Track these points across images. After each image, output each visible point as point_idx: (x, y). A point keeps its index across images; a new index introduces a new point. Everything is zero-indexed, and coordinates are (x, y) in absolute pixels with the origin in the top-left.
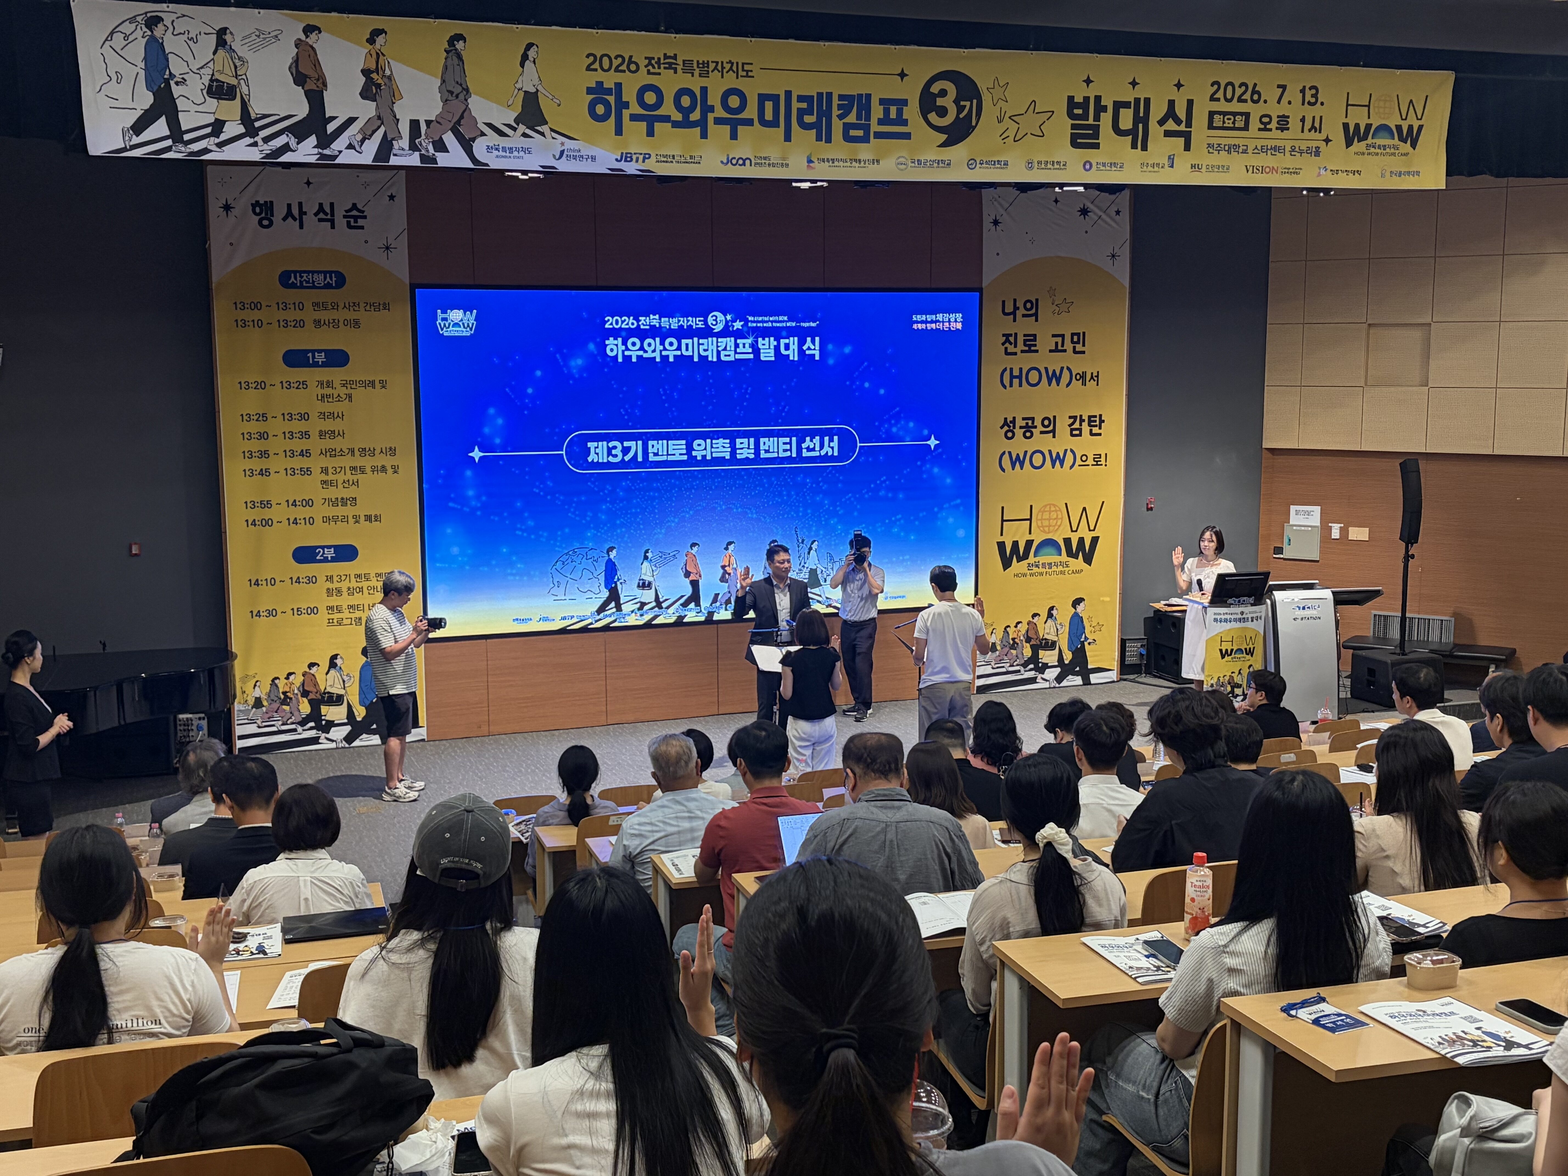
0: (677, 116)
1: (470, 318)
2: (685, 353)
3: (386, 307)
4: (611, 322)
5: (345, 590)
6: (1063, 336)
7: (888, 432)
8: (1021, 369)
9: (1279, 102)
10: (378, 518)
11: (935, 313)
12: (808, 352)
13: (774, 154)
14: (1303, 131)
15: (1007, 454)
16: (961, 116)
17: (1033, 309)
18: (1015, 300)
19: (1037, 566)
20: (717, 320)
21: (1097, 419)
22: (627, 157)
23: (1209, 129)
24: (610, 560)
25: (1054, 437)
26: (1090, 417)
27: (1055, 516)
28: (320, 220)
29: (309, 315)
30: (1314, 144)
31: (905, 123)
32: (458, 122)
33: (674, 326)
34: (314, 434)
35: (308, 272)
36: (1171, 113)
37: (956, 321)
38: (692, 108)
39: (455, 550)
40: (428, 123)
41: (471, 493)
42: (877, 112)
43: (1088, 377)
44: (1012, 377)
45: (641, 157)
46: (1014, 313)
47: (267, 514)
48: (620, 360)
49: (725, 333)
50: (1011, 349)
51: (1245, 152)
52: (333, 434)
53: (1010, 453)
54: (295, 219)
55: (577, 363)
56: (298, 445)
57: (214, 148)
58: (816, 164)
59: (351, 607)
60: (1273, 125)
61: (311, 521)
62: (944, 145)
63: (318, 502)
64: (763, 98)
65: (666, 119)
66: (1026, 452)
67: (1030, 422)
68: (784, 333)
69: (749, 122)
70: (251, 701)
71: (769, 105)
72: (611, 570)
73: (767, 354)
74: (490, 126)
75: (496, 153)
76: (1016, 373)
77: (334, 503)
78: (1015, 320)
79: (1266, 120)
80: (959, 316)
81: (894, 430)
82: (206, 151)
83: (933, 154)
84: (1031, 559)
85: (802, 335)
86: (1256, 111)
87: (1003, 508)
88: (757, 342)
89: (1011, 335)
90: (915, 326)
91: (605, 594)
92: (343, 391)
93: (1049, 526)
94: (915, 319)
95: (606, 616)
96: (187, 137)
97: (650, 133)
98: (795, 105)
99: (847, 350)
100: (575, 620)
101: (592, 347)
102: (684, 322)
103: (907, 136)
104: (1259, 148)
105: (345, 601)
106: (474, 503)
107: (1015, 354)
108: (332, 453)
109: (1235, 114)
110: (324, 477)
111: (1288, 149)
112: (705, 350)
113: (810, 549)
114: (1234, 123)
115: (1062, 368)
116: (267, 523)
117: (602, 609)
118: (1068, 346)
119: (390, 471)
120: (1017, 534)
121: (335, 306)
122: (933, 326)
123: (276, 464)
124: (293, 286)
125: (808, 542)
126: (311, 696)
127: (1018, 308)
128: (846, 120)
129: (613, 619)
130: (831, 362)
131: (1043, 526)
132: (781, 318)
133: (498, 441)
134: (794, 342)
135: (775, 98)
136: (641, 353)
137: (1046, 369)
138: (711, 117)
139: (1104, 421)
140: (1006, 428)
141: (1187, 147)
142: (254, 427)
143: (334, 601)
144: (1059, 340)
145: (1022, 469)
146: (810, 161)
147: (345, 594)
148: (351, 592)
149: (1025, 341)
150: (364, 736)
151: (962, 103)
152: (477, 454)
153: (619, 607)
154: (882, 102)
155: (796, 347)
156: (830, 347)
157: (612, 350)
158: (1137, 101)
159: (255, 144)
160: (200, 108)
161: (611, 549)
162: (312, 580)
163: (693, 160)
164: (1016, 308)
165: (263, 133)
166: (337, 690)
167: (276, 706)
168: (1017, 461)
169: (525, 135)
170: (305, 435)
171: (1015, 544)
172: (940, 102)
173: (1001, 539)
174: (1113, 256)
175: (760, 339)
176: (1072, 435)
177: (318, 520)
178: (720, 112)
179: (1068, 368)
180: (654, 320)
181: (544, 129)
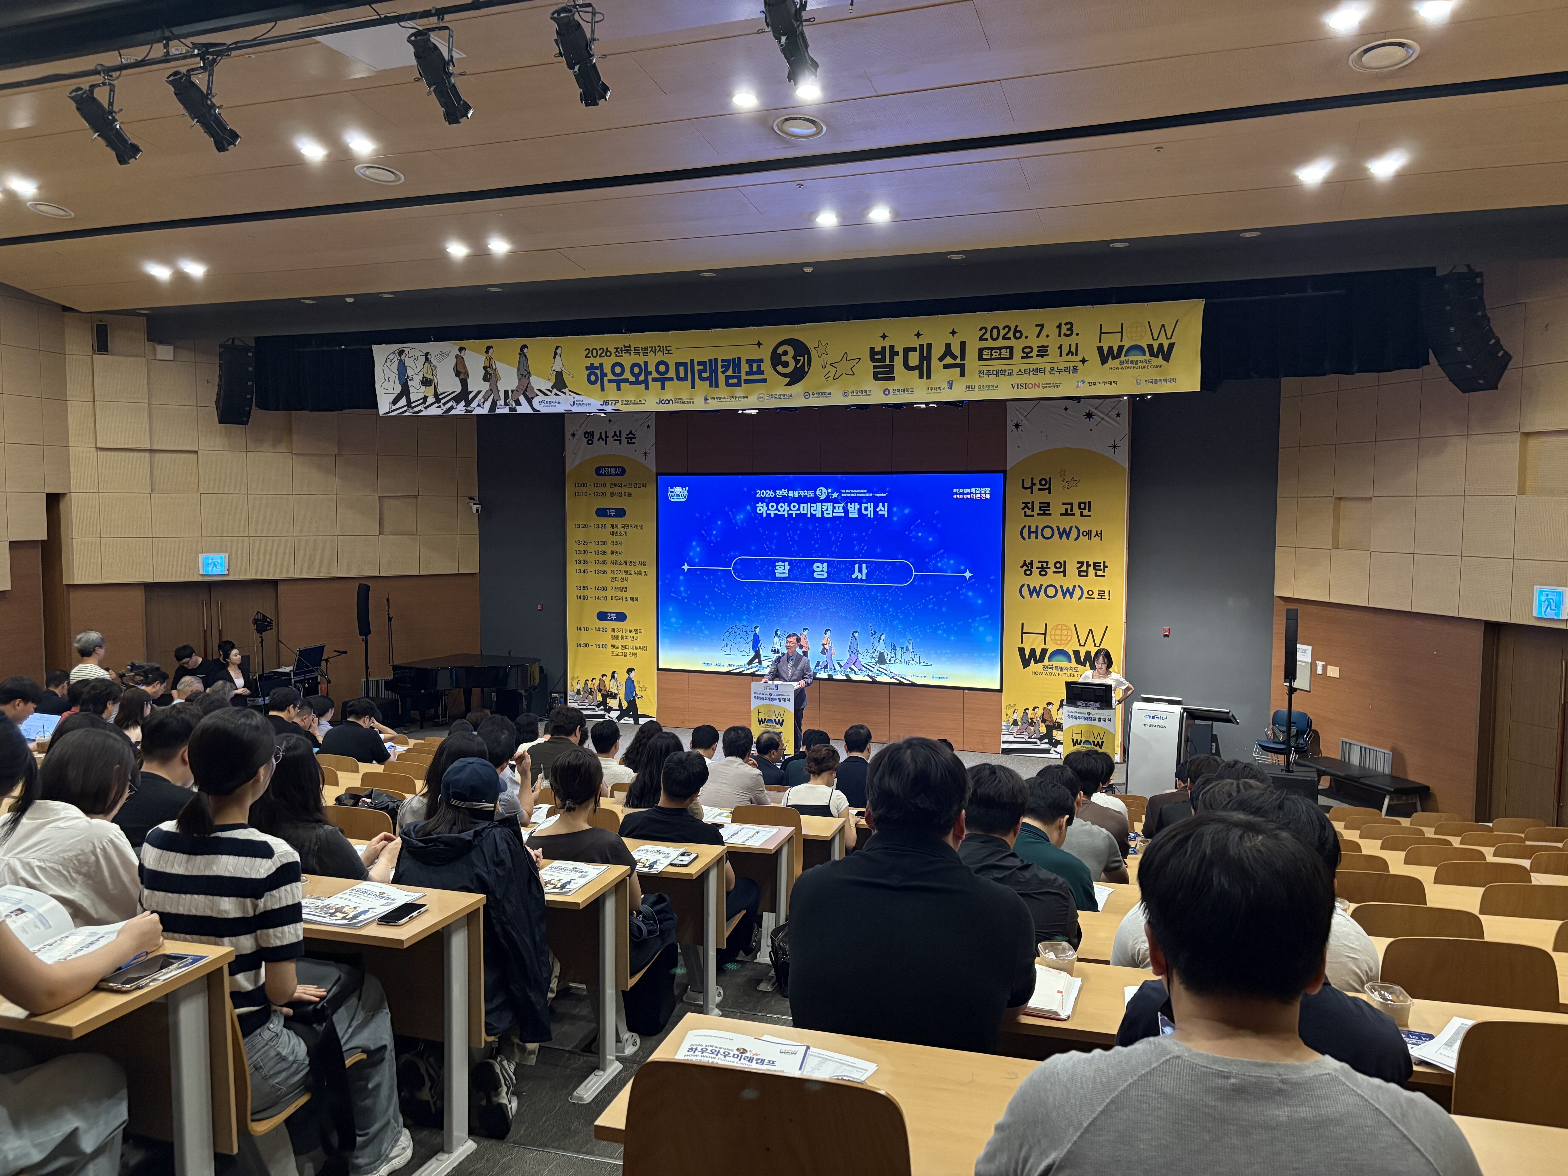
0: (632, 379)
1: (685, 491)
2: (802, 512)
3: (644, 485)
4: (760, 493)
5: (620, 637)
6: (1072, 504)
7: (935, 566)
8: (1037, 527)
9: (1038, 336)
10: (636, 599)
11: (970, 488)
12: (880, 513)
13: (685, 396)
14: (1061, 356)
15: (1026, 586)
16: (798, 366)
17: (1047, 485)
18: (1032, 479)
19: (1051, 668)
20: (822, 493)
21: (1102, 565)
22: (606, 403)
23: (979, 360)
24: (756, 633)
25: (1065, 576)
26: (1095, 563)
27: (1066, 633)
28: (615, 440)
29: (608, 490)
30: (1072, 364)
31: (762, 373)
32: (526, 390)
33: (796, 496)
34: (609, 553)
35: (608, 467)
36: (948, 352)
37: (985, 493)
38: (640, 374)
39: (673, 620)
40: (512, 391)
41: (682, 589)
42: (745, 368)
43: (1093, 534)
44: (1030, 532)
45: (614, 402)
46: (1031, 488)
47: (585, 593)
48: (764, 515)
49: (827, 500)
50: (1029, 512)
51: (1010, 374)
52: (617, 553)
53: (1028, 585)
54: (603, 440)
55: (740, 517)
56: (601, 558)
57: (423, 409)
58: (710, 401)
59: (622, 646)
60: (1035, 353)
61: (605, 598)
62: (788, 384)
63: (609, 588)
64: (678, 365)
65: (626, 380)
66: (1041, 586)
67: (1045, 565)
68: (864, 501)
69: (671, 379)
70: (576, 691)
71: (681, 369)
72: (756, 640)
73: (853, 514)
74: (540, 390)
75: (543, 404)
76: (1033, 529)
77: (617, 589)
78: (1032, 493)
79: (1029, 350)
80: (988, 490)
81: (939, 564)
82: (421, 411)
83: (781, 391)
84: (1046, 662)
85: (876, 502)
86: (1018, 345)
87: (1023, 624)
88: (847, 506)
89: (1029, 503)
90: (955, 496)
91: (753, 654)
92: (622, 530)
93: (1061, 640)
94: (955, 491)
95: (753, 667)
96: (413, 405)
97: (619, 389)
98: (697, 367)
99: (906, 511)
100: (735, 667)
101: (748, 508)
102: (802, 493)
103: (764, 381)
104: (1023, 371)
105: (619, 643)
106: (683, 595)
107: (1033, 516)
108: (616, 563)
109: (1000, 348)
110: (612, 575)
111: (1048, 369)
112: (814, 510)
113: (880, 639)
114: (1000, 354)
115: (1071, 527)
116: (585, 598)
117: (750, 663)
118: (1076, 510)
119: (643, 574)
120: (1035, 643)
121: (620, 485)
122: (969, 496)
123: (591, 567)
124: (601, 475)
125: (878, 635)
126: (603, 692)
127: (1035, 484)
128: (726, 374)
129: (756, 669)
130: (895, 519)
131: (1055, 640)
132: (862, 491)
133: (697, 560)
134: (870, 506)
135: (684, 364)
136: (777, 512)
137: (1058, 527)
138: (650, 377)
139: (1107, 567)
140: (1025, 568)
141: (962, 374)
142: (582, 547)
143: (615, 642)
144: (1069, 507)
145: (1038, 597)
146: (706, 399)
147: (620, 638)
148: (623, 638)
149: (1040, 507)
150: (626, 718)
151: (798, 358)
152: (686, 567)
153: (760, 663)
154: (748, 361)
155: (872, 509)
156: (895, 509)
157: (760, 510)
158: (921, 346)
159: (439, 407)
160: (419, 391)
161: (756, 627)
162: (605, 630)
163: (642, 403)
164: (1033, 484)
165: (443, 401)
166: (614, 691)
167: (586, 694)
168: (1034, 591)
169: (556, 394)
170: (604, 553)
171: (1033, 651)
172: (784, 358)
173: (1021, 646)
174: (1115, 447)
175: (849, 504)
176: (1080, 575)
177: (609, 598)
178: (655, 375)
179: (1076, 527)
180: (784, 492)
181: (566, 390)
